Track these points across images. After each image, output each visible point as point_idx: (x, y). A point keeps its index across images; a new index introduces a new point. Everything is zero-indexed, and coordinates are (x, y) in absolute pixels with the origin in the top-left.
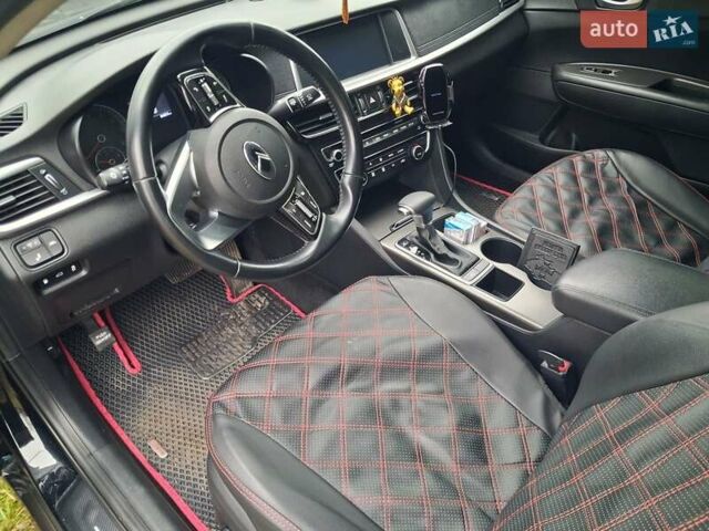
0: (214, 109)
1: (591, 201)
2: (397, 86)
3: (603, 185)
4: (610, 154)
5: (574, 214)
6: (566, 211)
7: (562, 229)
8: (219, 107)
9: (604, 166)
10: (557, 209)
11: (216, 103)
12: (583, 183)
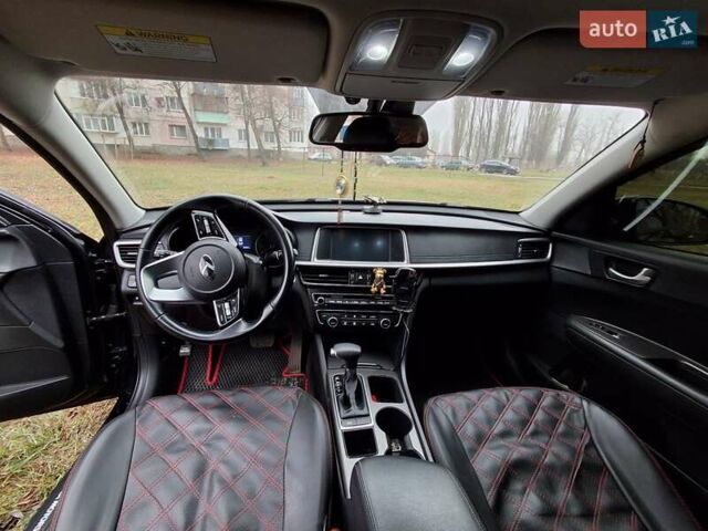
0: (205, 234)
1: (535, 434)
2: (379, 274)
3: (561, 428)
4: (585, 403)
5: (505, 434)
6: (499, 428)
7: (480, 439)
8: (209, 235)
9: (573, 411)
10: (490, 422)
11: (208, 230)
12: (539, 415)
